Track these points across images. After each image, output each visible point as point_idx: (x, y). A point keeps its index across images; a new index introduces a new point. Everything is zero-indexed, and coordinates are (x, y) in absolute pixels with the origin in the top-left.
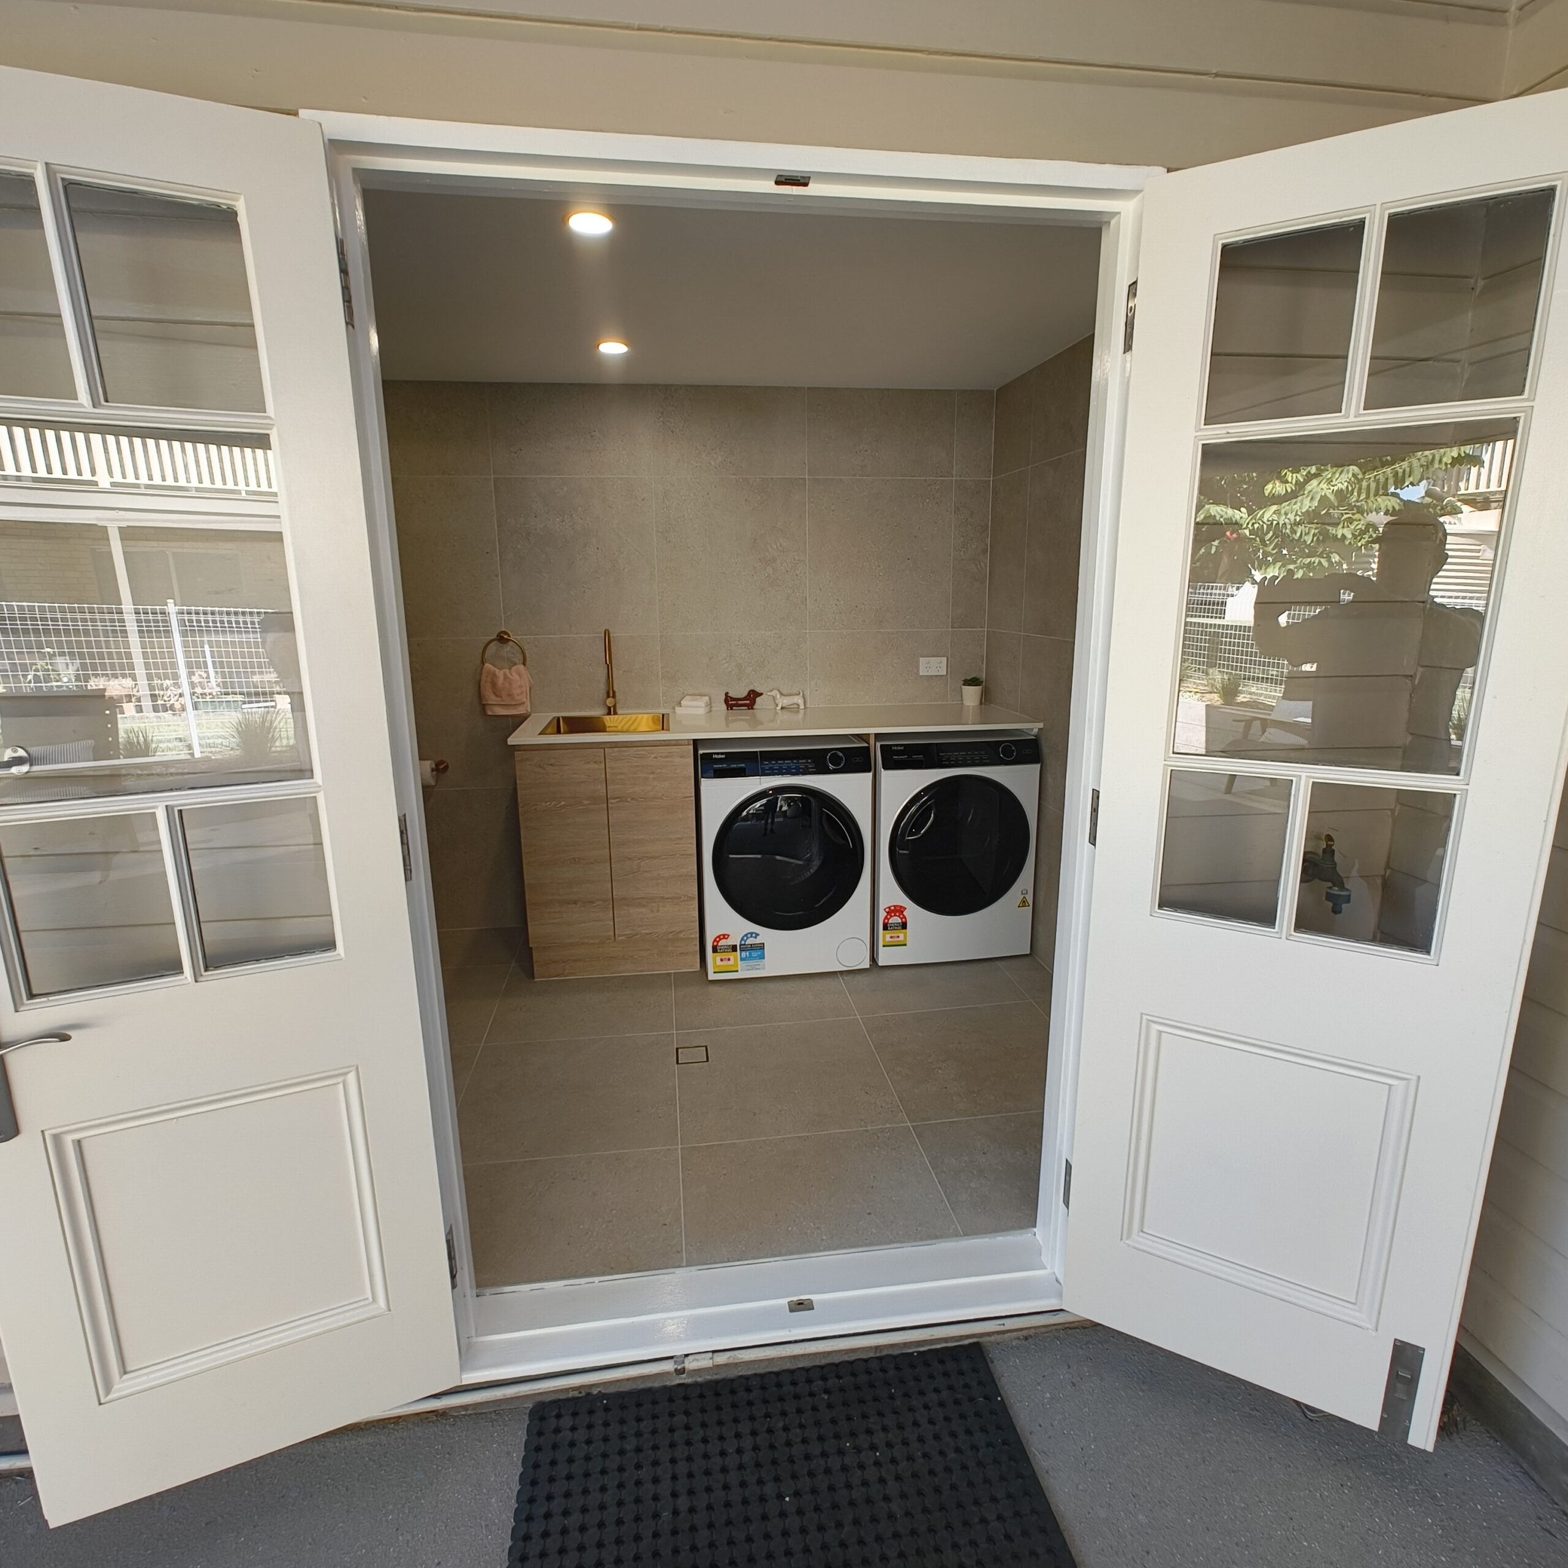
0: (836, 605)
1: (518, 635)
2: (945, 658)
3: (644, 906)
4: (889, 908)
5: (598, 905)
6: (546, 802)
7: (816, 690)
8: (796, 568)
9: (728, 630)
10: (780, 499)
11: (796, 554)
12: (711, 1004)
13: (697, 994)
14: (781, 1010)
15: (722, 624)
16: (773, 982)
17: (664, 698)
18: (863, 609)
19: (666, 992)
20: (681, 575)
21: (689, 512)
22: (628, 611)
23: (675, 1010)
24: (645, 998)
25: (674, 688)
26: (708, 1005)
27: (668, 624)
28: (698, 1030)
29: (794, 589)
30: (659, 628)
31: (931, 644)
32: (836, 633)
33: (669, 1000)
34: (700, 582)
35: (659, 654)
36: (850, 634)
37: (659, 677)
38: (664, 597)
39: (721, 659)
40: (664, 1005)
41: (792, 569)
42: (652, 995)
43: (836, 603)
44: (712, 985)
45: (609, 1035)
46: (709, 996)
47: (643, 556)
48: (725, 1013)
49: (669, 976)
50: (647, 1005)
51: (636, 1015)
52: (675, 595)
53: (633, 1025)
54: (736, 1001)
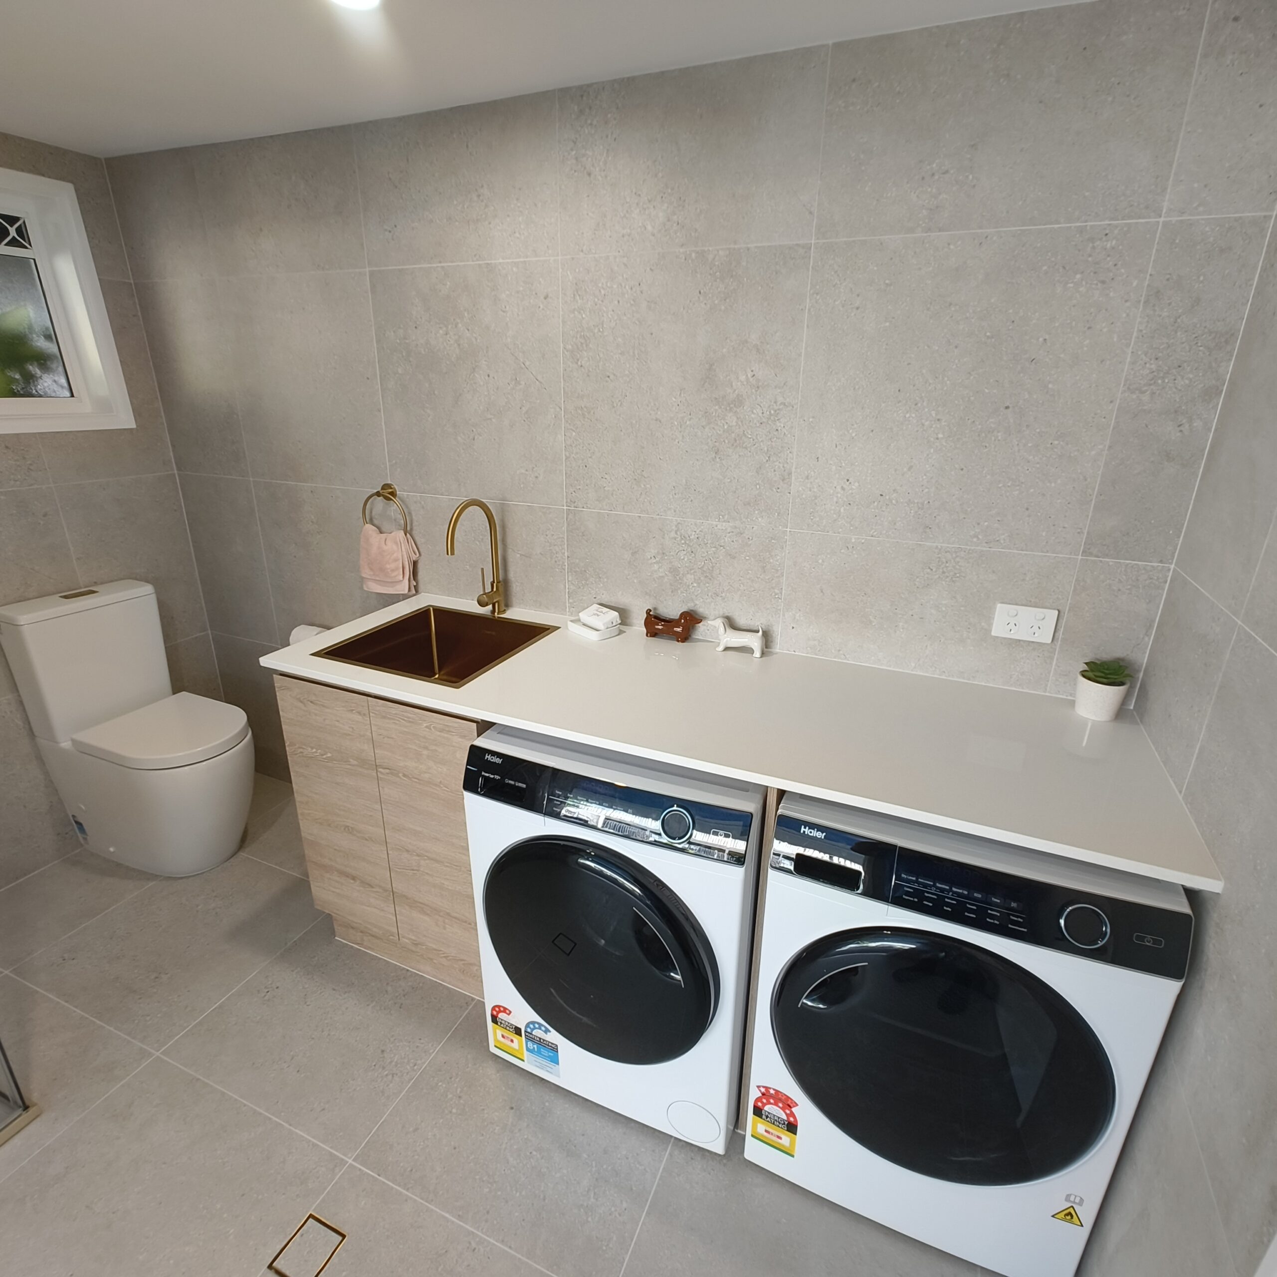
0: (843, 488)
1: (405, 489)
2: (1057, 612)
4: (767, 1088)
5: (377, 892)
6: (312, 748)
7: (793, 628)
8: (776, 419)
9: (662, 514)
10: (760, 288)
11: (780, 392)
12: (451, 1112)
13: (457, 1074)
14: (518, 1194)
15: (652, 503)
16: (567, 1106)
17: (571, 601)
18: (894, 501)
19: (430, 1045)
20: (597, 420)
21: (610, 316)
22: (527, 470)
23: (401, 1099)
24: (398, 1044)
25: (583, 588)
26: (446, 1112)
27: (577, 495)
28: (379, 1175)
29: (770, 455)
30: (566, 499)
31: (1027, 579)
32: (838, 538)
33: (416, 1067)
34: (622, 434)
35: (566, 538)
36: (863, 543)
37: (564, 570)
38: (573, 453)
39: (649, 557)
40: (402, 1076)
41: (770, 418)
42: (410, 1042)
43: (844, 486)
44: (490, 1062)
45: (283, 1114)
46: (465, 1089)
47: (545, 389)
48: (446, 1149)
49: (466, 1007)
50: (385, 1064)
51: (352, 1082)
52: (588, 450)
53: (327, 1106)
54: (486, 1123)
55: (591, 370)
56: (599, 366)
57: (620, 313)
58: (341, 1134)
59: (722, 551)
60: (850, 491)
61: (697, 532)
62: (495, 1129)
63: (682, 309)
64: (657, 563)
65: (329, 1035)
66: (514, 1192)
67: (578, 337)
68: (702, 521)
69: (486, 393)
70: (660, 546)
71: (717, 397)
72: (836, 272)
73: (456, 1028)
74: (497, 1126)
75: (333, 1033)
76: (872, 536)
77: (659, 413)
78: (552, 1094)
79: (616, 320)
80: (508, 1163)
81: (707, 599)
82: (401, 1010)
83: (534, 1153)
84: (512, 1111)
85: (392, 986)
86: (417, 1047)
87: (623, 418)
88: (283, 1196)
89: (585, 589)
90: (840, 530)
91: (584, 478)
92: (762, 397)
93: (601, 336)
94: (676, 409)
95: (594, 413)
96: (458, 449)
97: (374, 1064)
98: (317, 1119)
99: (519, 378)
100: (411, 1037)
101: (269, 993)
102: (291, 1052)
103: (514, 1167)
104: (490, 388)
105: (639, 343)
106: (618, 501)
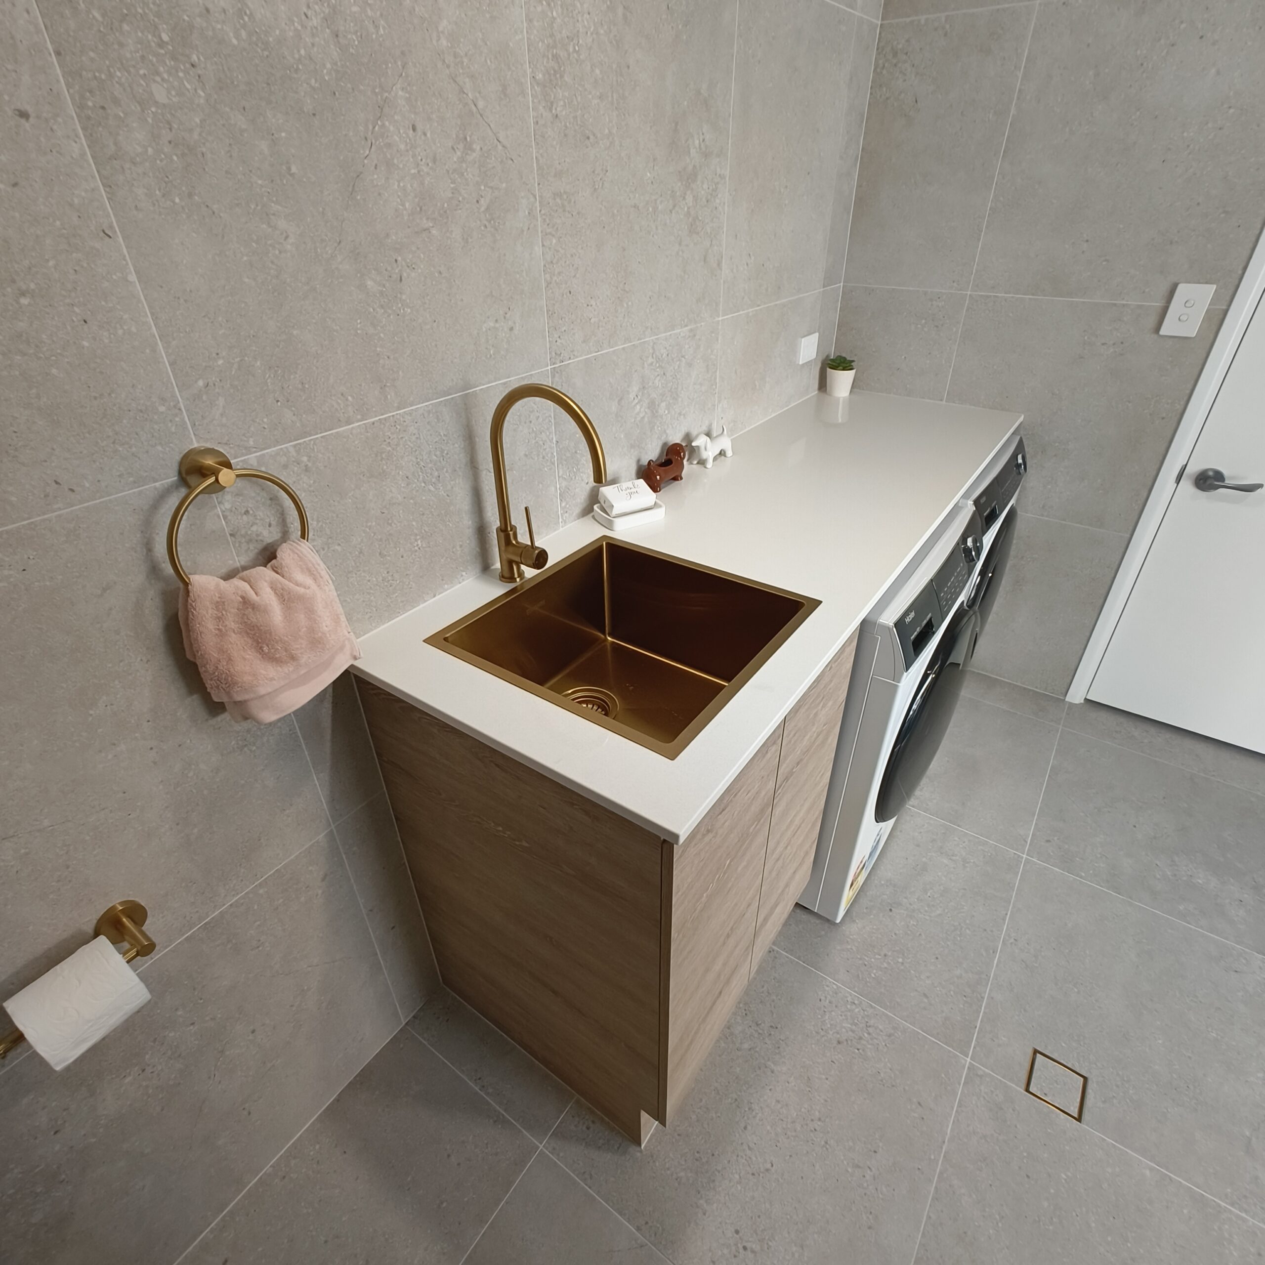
0: (747, 265)
2: (818, 332)
7: (722, 418)
8: (716, 194)
11: (718, 162)
12: (902, 963)
14: (965, 908)
16: (882, 868)
17: (563, 505)
18: (768, 269)
19: (827, 988)
20: (578, 213)
21: (586, 23)
22: (496, 321)
24: (829, 1026)
25: (575, 477)
26: (902, 968)
27: (563, 341)
28: (976, 1027)
29: (712, 238)
32: (744, 316)
33: (856, 1002)
34: (605, 232)
35: (552, 415)
36: (754, 315)
38: (554, 275)
39: (633, 398)
40: (868, 1016)
41: (712, 194)
42: (825, 1011)
43: (748, 262)
45: (932, 1157)
46: (875, 951)
47: (512, 160)
48: (939, 966)
49: (775, 952)
50: (855, 1038)
51: (882, 1075)
52: (571, 266)
53: (915, 1100)
54: (909, 932)
55: (568, 124)
56: (576, 117)
57: (596, 20)
59: (683, 362)
60: (750, 266)
61: (667, 348)
62: (913, 924)
63: (654, 31)
64: (639, 402)
65: (820, 1120)
66: (964, 910)
67: (550, 56)
68: (670, 333)
69: (413, 171)
70: (641, 380)
71: (680, 170)
72: (751, 12)
73: (804, 963)
74: (910, 922)
75: (817, 1113)
76: (758, 306)
77: (637, 196)
78: (873, 878)
79: (592, 34)
80: (942, 914)
82: (779, 1026)
84: (893, 910)
85: (741, 1043)
86: (830, 1002)
87: (605, 207)
88: (1018, 1126)
90: (745, 307)
91: (569, 312)
92: (708, 167)
93: (577, 60)
94: (650, 188)
95: (574, 202)
97: (856, 1051)
98: (931, 1110)
99: (470, 137)
100: (818, 1011)
101: (748, 1245)
102: (847, 1171)
103: (944, 910)
104: (420, 158)
105: (617, 81)
106: (603, 335)
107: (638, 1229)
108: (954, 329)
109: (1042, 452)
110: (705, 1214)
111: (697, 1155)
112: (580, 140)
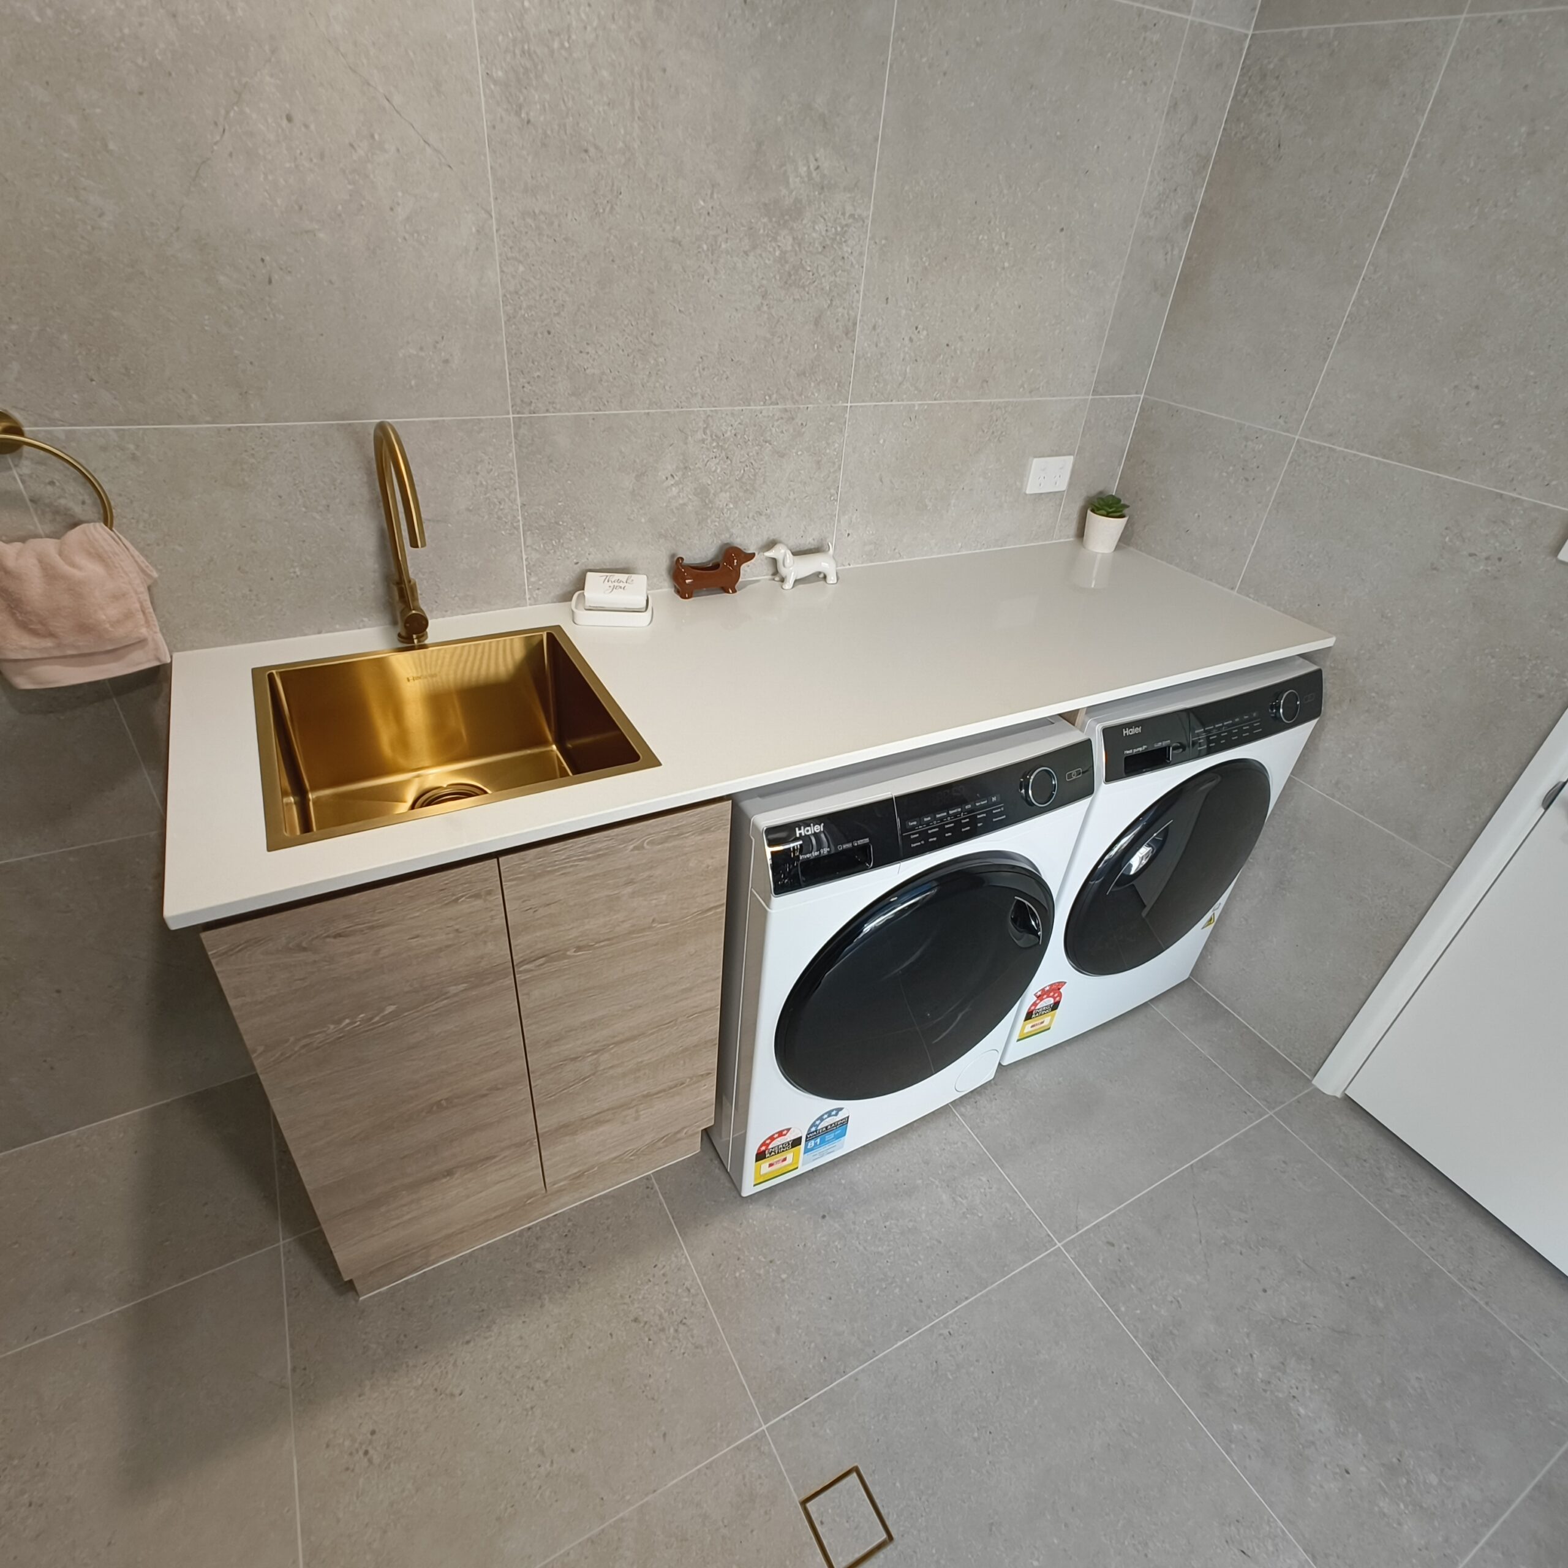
0: (911, 340)
1: (53, 422)
2: (1072, 456)
3: (608, 1121)
7: (849, 535)
8: (843, 239)
9: (683, 404)
10: (832, 13)
11: (849, 198)
12: (783, 1281)
13: (739, 1250)
14: (920, 1263)
15: (667, 388)
16: (858, 1165)
17: (533, 579)
18: (958, 352)
19: (673, 1259)
20: (566, 239)
21: (583, 16)
22: (421, 349)
23: (723, 1330)
24: (640, 1297)
25: (555, 552)
26: (779, 1285)
27: (534, 388)
28: (806, 1399)
29: (833, 296)
30: (512, 399)
31: (1054, 427)
32: (902, 408)
33: (692, 1291)
34: (615, 267)
35: (516, 471)
36: (925, 410)
37: (517, 528)
38: (520, 308)
39: (664, 477)
40: (692, 1312)
41: (835, 239)
42: (649, 1280)
43: (913, 336)
44: (751, 1207)
45: (628, 1498)
46: (764, 1250)
47: (450, 167)
48: (824, 1308)
49: (652, 1191)
50: (657, 1326)
51: (651, 1380)
52: (551, 301)
53: (663, 1428)
54: (823, 1252)
55: (549, 132)
56: (565, 125)
57: (603, 13)
58: (719, 1424)
59: (768, 449)
60: (918, 343)
61: (735, 426)
62: (836, 1247)
63: (716, 29)
64: (676, 484)
65: (546, 1381)
66: (916, 1265)
67: (518, 52)
68: (740, 408)
69: (288, 165)
70: (681, 458)
71: (767, 202)
72: (926, 9)
73: (673, 1218)
74: (834, 1242)
75: (549, 1374)
76: (935, 400)
77: (678, 228)
78: (836, 1171)
79: (595, 29)
80: (882, 1254)
81: (746, 523)
82: (589, 1267)
83: (887, 1224)
84: (827, 1218)
85: (536, 1261)
86: (664, 1275)
87: (616, 237)
88: (755, 1533)
89: (558, 553)
90: (905, 396)
91: (546, 355)
92: (827, 203)
93: (566, 59)
94: (705, 220)
95: (559, 226)
96: (225, 308)
97: (647, 1339)
98: (672, 1449)
99: (380, 135)
100: (642, 1276)
101: (371, 1452)
102: (528, 1450)
103: (890, 1251)
104: (298, 152)
105: (642, 86)
106: (610, 392)
107: (294, 1370)
108: (1268, 489)
109: (1350, 700)
110: (360, 1396)
111: (402, 1337)
112: (571, 153)
